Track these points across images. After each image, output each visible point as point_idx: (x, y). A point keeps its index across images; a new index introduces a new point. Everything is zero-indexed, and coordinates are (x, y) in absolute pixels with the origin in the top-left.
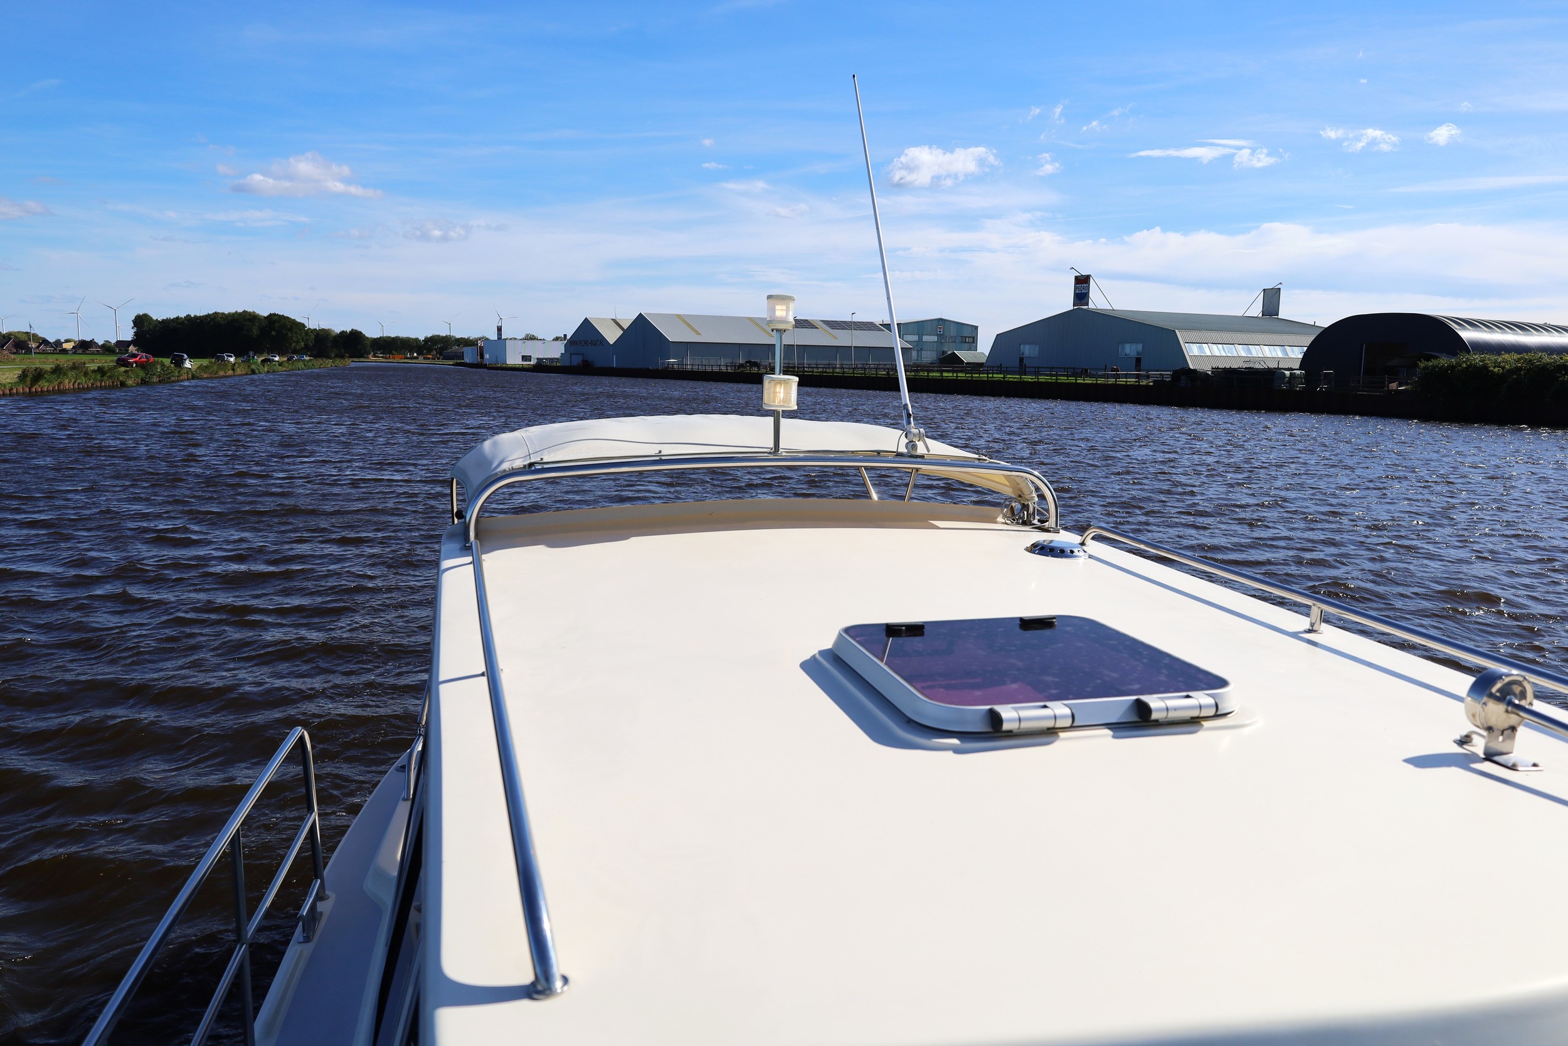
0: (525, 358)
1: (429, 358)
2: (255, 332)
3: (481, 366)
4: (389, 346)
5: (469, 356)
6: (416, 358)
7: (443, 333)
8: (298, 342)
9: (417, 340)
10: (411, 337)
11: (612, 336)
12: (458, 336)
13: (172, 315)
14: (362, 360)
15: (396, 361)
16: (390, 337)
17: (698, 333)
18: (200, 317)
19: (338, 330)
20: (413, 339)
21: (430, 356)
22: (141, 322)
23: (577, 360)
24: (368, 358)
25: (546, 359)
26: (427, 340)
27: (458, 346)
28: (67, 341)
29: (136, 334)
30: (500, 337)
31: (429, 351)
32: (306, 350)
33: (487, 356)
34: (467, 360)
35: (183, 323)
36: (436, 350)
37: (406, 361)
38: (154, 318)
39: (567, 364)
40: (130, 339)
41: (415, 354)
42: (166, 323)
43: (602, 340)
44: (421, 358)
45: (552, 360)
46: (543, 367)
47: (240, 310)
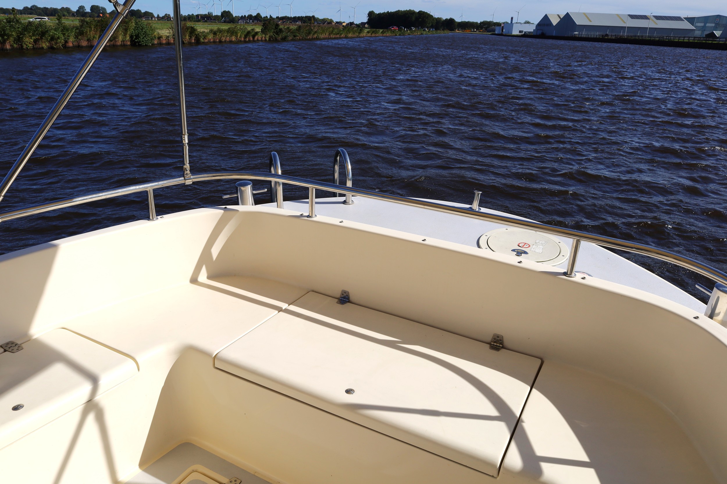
0: (520, 32)
1: (481, 32)
2: (414, 19)
3: (501, 35)
4: (466, 26)
5: (498, 31)
6: (476, 31)
7: (488, 20)
8: (429, 24)
9: (477, 23)
10: (474, 21)
11: (555, 21)
12: (495, 21)
13: (382, 12)
14: (453, 32)
15: (468, 33)
16: (465, 22)
17: (590, 21)
18: (392, 13)
19: (444, 18)
20: (475, 22)
21: (482, 31)
22: (371, 14)
23: (539, 32)
24: (455, 31)
25: (528, 32)
26: (481, 23)
27: (494, 26)
28: (344, 22)
29: (368, 19)
30: (511, 22)
31: (482, 28)
32: (432, 27)
33: (504, 30)
34: (496, 32)
35: (386, 14)
36: (484, 28)
37: (471, 32)
38: (375, 13)
39: (535, 34)
40: (366, 22)
41: (475, 30)
42: (380, 15)
43: (550, 24)
44: (478, 31)
45: (530, 32)
46: (526, 35)
47: (408, 9)
